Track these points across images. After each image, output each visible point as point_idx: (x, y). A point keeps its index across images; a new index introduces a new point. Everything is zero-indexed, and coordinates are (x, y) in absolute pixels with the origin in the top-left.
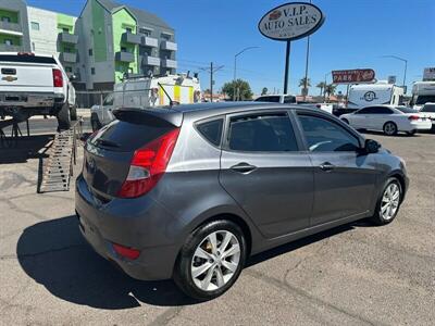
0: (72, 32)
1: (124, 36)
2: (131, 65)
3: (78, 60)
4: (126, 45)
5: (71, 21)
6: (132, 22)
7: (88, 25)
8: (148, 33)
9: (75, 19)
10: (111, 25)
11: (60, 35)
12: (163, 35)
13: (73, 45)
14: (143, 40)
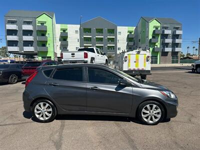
0: (133, 33)
1: (154, 31)
2: (157, 44)
3: (134, 45)
4: (155, 35)
5: (133, 29)
6: (158, 24)
7: (139, 30)
8: (166, 28)
9: (135, 28)
10: (148, 27)
11: (128, 35)
12: (175, 28)
13: (133, 38)
14: (163, 31)
